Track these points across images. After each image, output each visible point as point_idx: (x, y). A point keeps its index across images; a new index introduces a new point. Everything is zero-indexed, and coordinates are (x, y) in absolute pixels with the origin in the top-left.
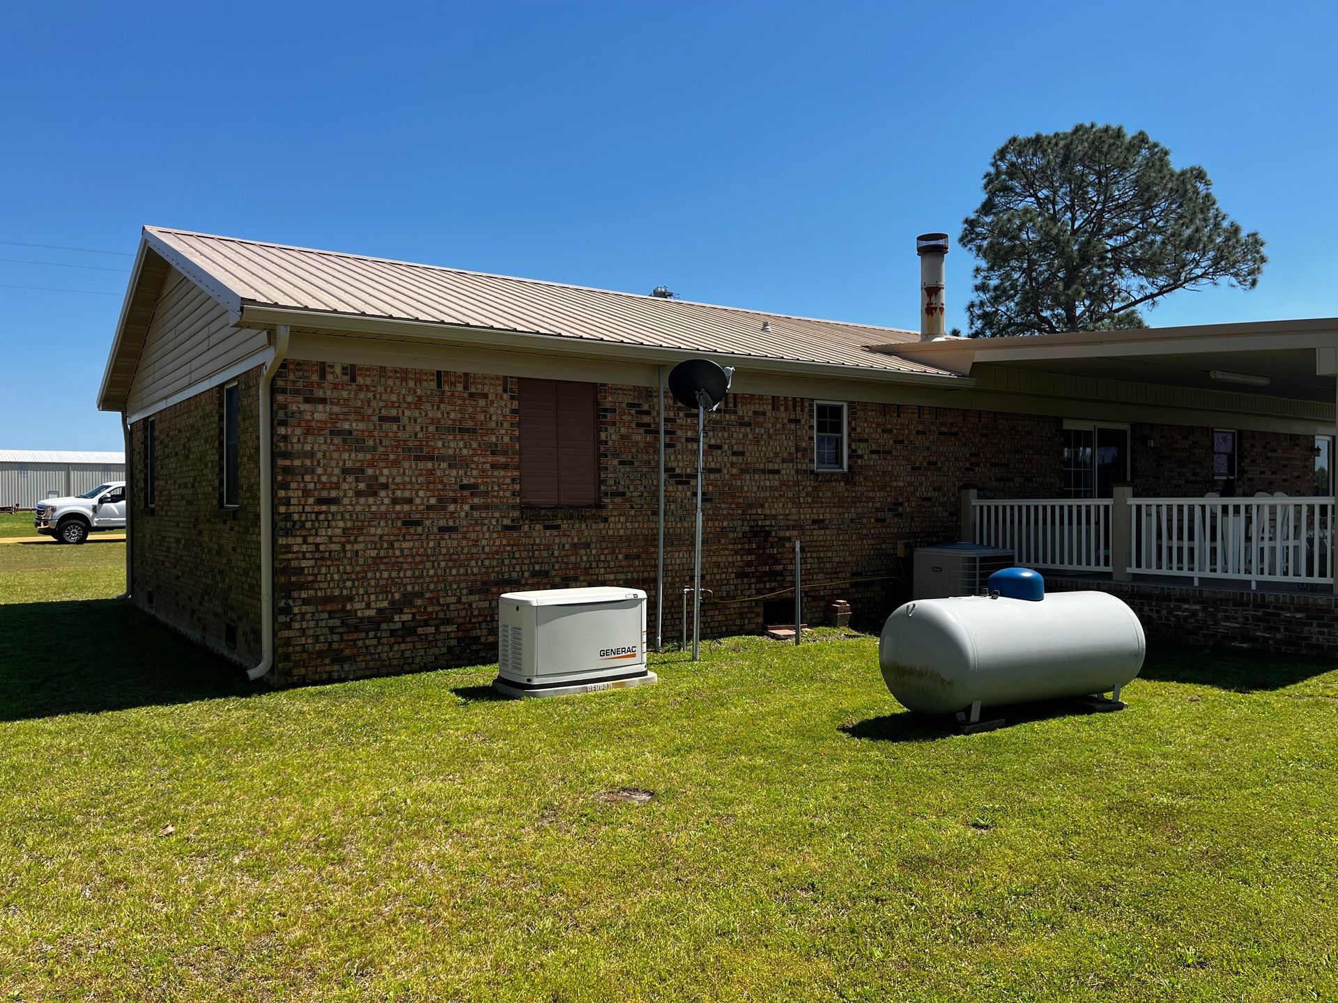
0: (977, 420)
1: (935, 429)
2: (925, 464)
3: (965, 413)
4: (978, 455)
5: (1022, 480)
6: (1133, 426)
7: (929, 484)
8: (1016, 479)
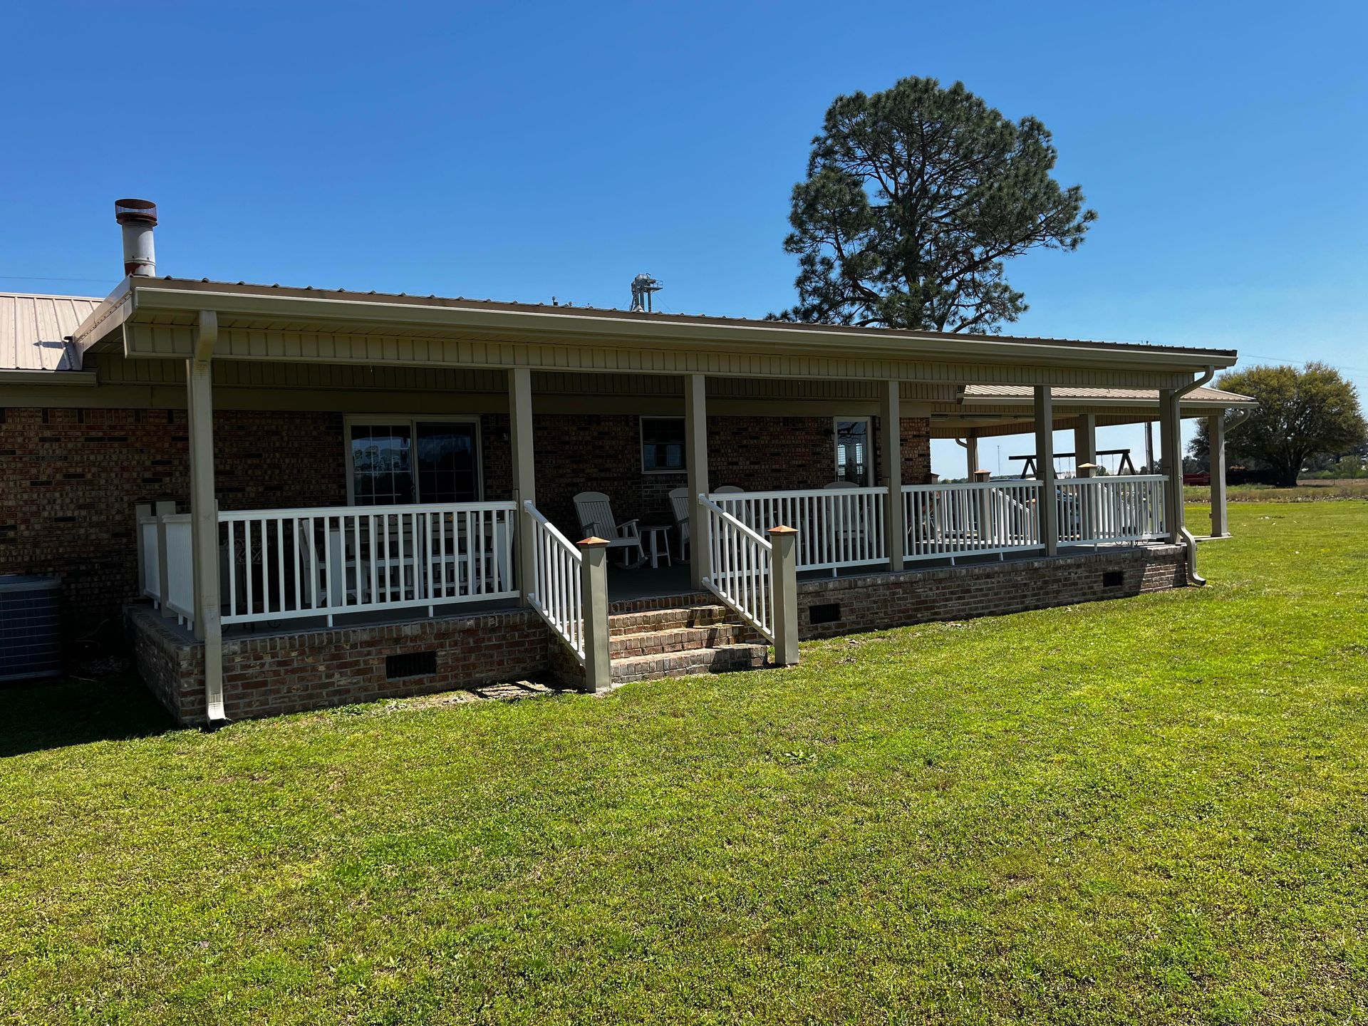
0: (164, 421)
1: (79, 434)
2: (59, 477)
3: (138, 414)
4: (170, 463)
5: (261, 489)
6: (485, 418)
7: (68, 501)
8: (248, 489)
